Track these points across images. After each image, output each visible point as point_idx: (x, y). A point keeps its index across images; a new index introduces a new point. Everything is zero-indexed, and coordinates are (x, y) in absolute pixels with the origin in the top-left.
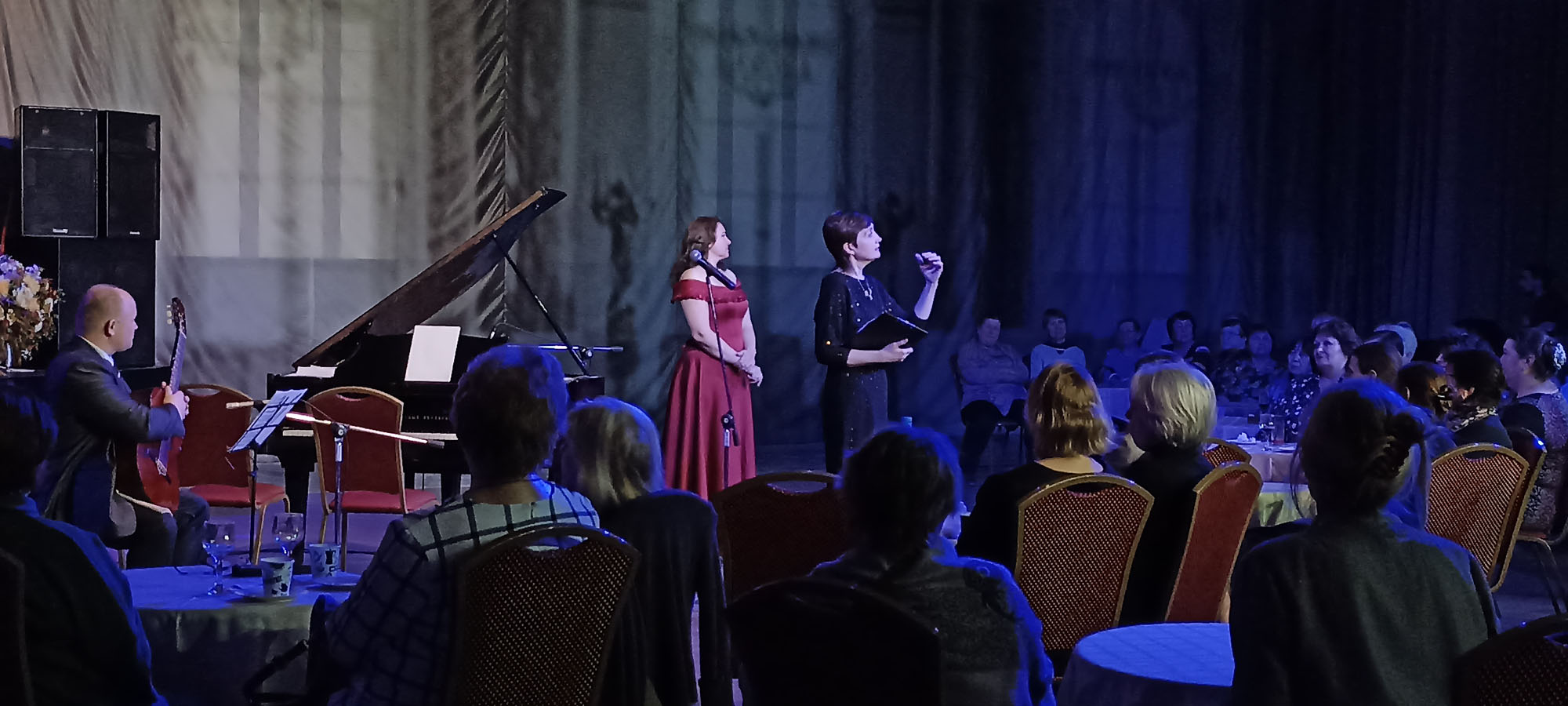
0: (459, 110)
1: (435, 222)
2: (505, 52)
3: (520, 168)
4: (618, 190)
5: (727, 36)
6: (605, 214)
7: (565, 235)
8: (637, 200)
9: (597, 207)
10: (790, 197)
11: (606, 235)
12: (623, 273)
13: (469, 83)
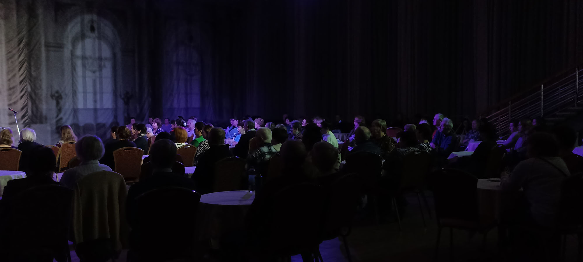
0: (14, 76)
1: (10, 100)
2: (26, 62)
3: (31, 87)
4: (57, 92)
5: (84, 58)
6: (54, 98)
7: (44, 103)
8: (63, 95)
9: (52, 96)
10: (102, 93)
11: (54, 102)
12: (59, 110)
13: (17, 69)
